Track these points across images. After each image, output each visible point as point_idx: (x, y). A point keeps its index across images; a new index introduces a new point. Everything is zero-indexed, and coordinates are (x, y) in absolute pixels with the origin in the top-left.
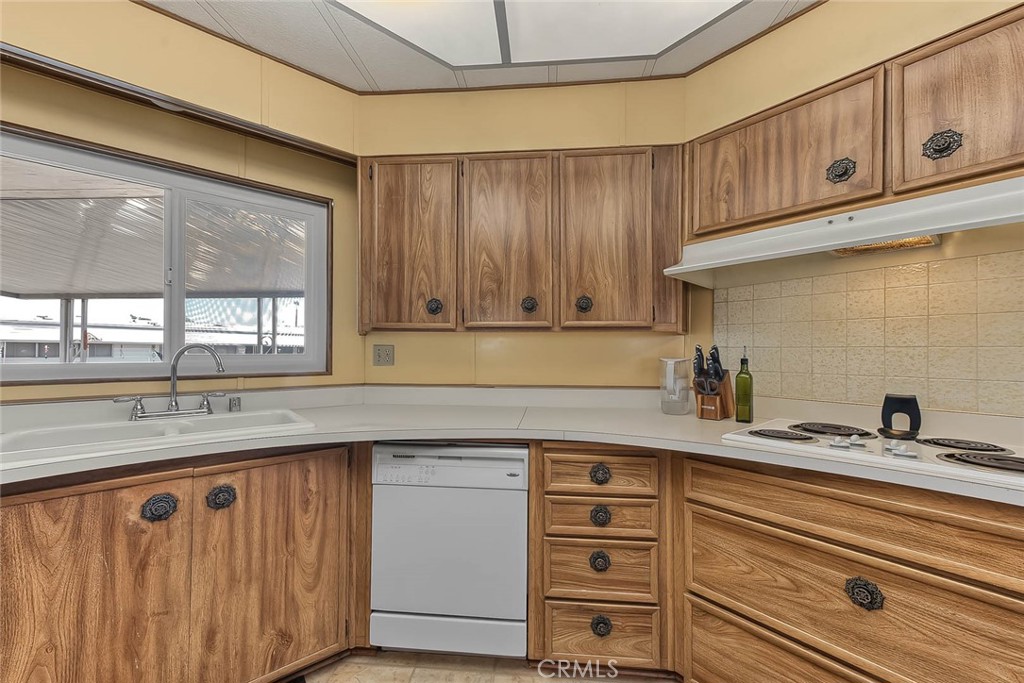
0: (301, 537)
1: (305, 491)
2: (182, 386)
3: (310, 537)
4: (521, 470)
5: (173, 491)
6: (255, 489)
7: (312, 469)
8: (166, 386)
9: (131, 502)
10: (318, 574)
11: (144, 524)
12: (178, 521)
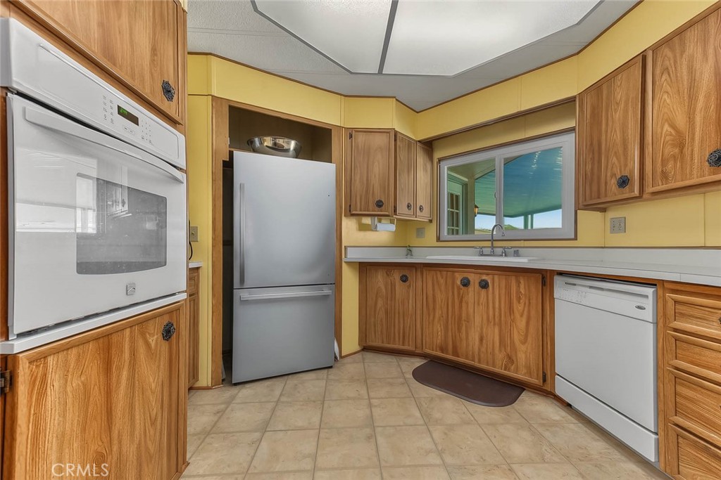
0: (517, 315)
1: (518, 292)
2: (496, 244)
3: (522, 316)
4: (649, 304)
5: (469, 278)
6: (496, 284)
7: (522, 281)
8: (489, 244)
9: (459, 277)
10: (526, 336)
11: (462, 287)
12: (471, 288)
